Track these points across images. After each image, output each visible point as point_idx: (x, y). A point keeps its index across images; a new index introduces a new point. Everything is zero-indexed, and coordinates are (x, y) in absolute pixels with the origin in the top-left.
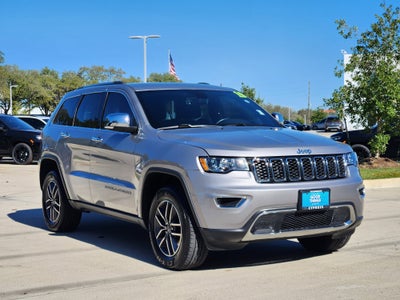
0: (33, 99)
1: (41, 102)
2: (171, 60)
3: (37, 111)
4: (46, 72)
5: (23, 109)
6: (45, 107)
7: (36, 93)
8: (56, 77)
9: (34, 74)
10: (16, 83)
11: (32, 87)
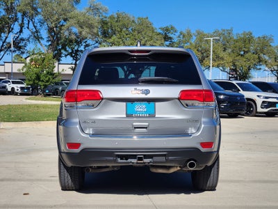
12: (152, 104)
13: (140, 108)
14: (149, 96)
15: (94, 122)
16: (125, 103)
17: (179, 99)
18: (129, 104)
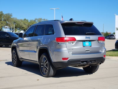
0: (21, 28)
1: (23, 29)
2: (62, 17)
3: (22, 32)
4: (25, 20)
5: (18, 31)
6: (24, 30)
7: (22, 26)
8: (28, 21)
9: (22, 20)
10: (16, 23)
11: (20, 24)
12: (90, 42)
13: (87, 44)
14: (90, 39)
15: (73, 49)
16: (82, 42)
17: (98, 40)
18: (84, 42)
